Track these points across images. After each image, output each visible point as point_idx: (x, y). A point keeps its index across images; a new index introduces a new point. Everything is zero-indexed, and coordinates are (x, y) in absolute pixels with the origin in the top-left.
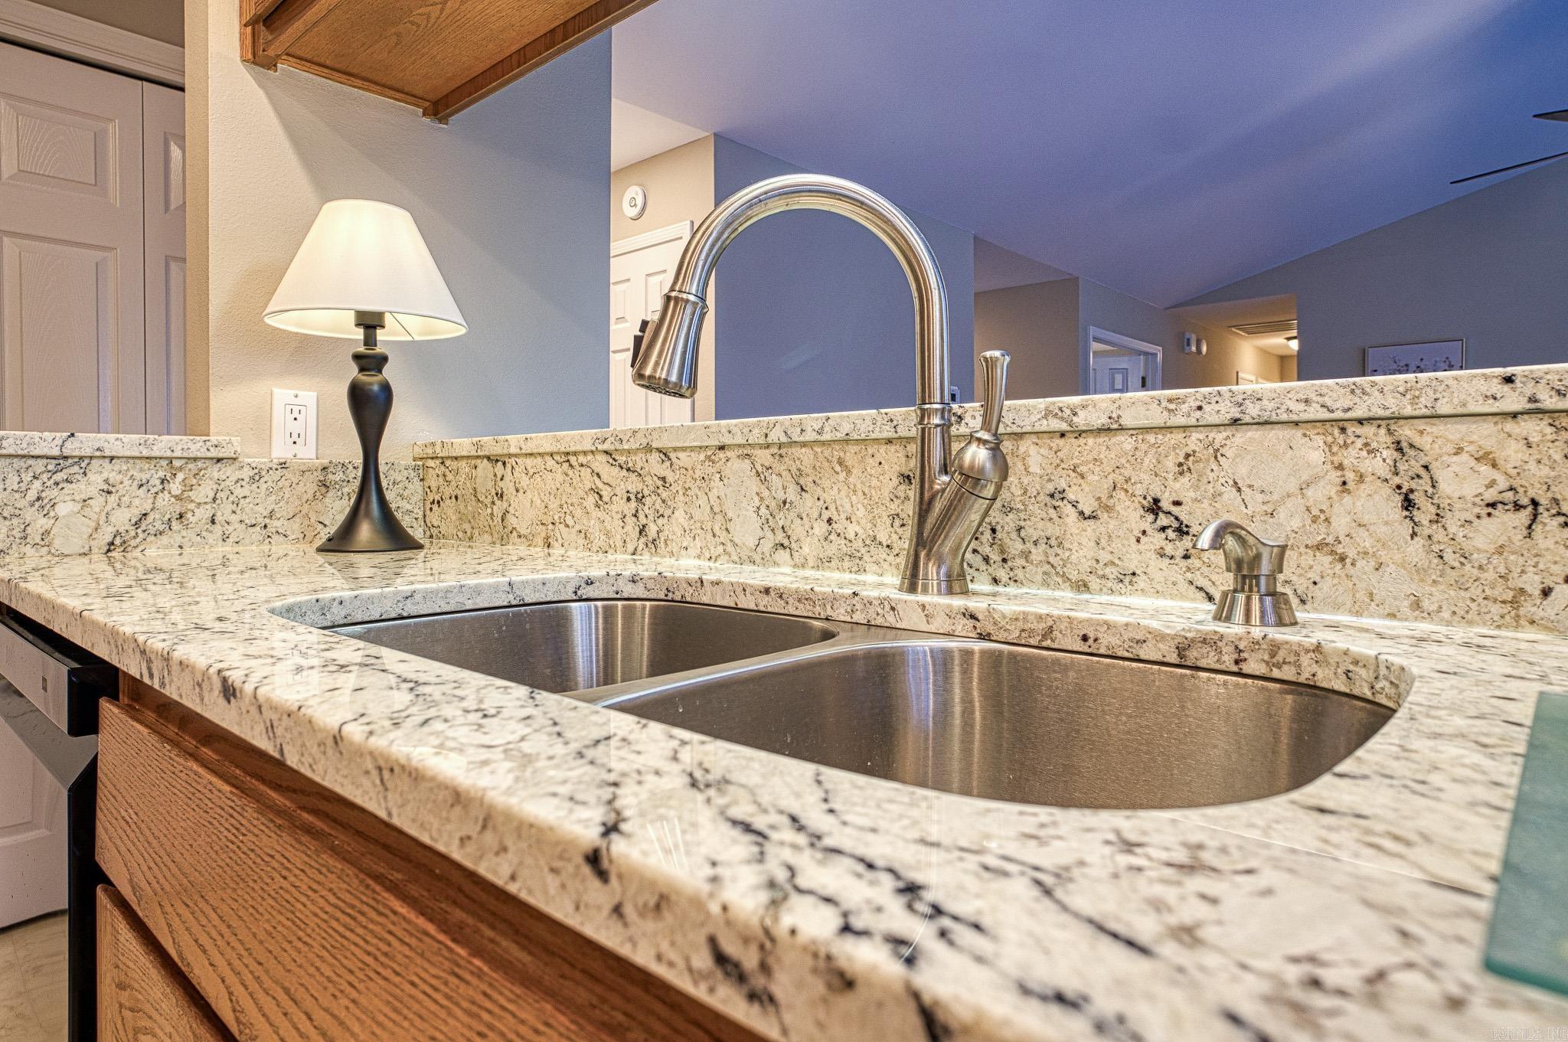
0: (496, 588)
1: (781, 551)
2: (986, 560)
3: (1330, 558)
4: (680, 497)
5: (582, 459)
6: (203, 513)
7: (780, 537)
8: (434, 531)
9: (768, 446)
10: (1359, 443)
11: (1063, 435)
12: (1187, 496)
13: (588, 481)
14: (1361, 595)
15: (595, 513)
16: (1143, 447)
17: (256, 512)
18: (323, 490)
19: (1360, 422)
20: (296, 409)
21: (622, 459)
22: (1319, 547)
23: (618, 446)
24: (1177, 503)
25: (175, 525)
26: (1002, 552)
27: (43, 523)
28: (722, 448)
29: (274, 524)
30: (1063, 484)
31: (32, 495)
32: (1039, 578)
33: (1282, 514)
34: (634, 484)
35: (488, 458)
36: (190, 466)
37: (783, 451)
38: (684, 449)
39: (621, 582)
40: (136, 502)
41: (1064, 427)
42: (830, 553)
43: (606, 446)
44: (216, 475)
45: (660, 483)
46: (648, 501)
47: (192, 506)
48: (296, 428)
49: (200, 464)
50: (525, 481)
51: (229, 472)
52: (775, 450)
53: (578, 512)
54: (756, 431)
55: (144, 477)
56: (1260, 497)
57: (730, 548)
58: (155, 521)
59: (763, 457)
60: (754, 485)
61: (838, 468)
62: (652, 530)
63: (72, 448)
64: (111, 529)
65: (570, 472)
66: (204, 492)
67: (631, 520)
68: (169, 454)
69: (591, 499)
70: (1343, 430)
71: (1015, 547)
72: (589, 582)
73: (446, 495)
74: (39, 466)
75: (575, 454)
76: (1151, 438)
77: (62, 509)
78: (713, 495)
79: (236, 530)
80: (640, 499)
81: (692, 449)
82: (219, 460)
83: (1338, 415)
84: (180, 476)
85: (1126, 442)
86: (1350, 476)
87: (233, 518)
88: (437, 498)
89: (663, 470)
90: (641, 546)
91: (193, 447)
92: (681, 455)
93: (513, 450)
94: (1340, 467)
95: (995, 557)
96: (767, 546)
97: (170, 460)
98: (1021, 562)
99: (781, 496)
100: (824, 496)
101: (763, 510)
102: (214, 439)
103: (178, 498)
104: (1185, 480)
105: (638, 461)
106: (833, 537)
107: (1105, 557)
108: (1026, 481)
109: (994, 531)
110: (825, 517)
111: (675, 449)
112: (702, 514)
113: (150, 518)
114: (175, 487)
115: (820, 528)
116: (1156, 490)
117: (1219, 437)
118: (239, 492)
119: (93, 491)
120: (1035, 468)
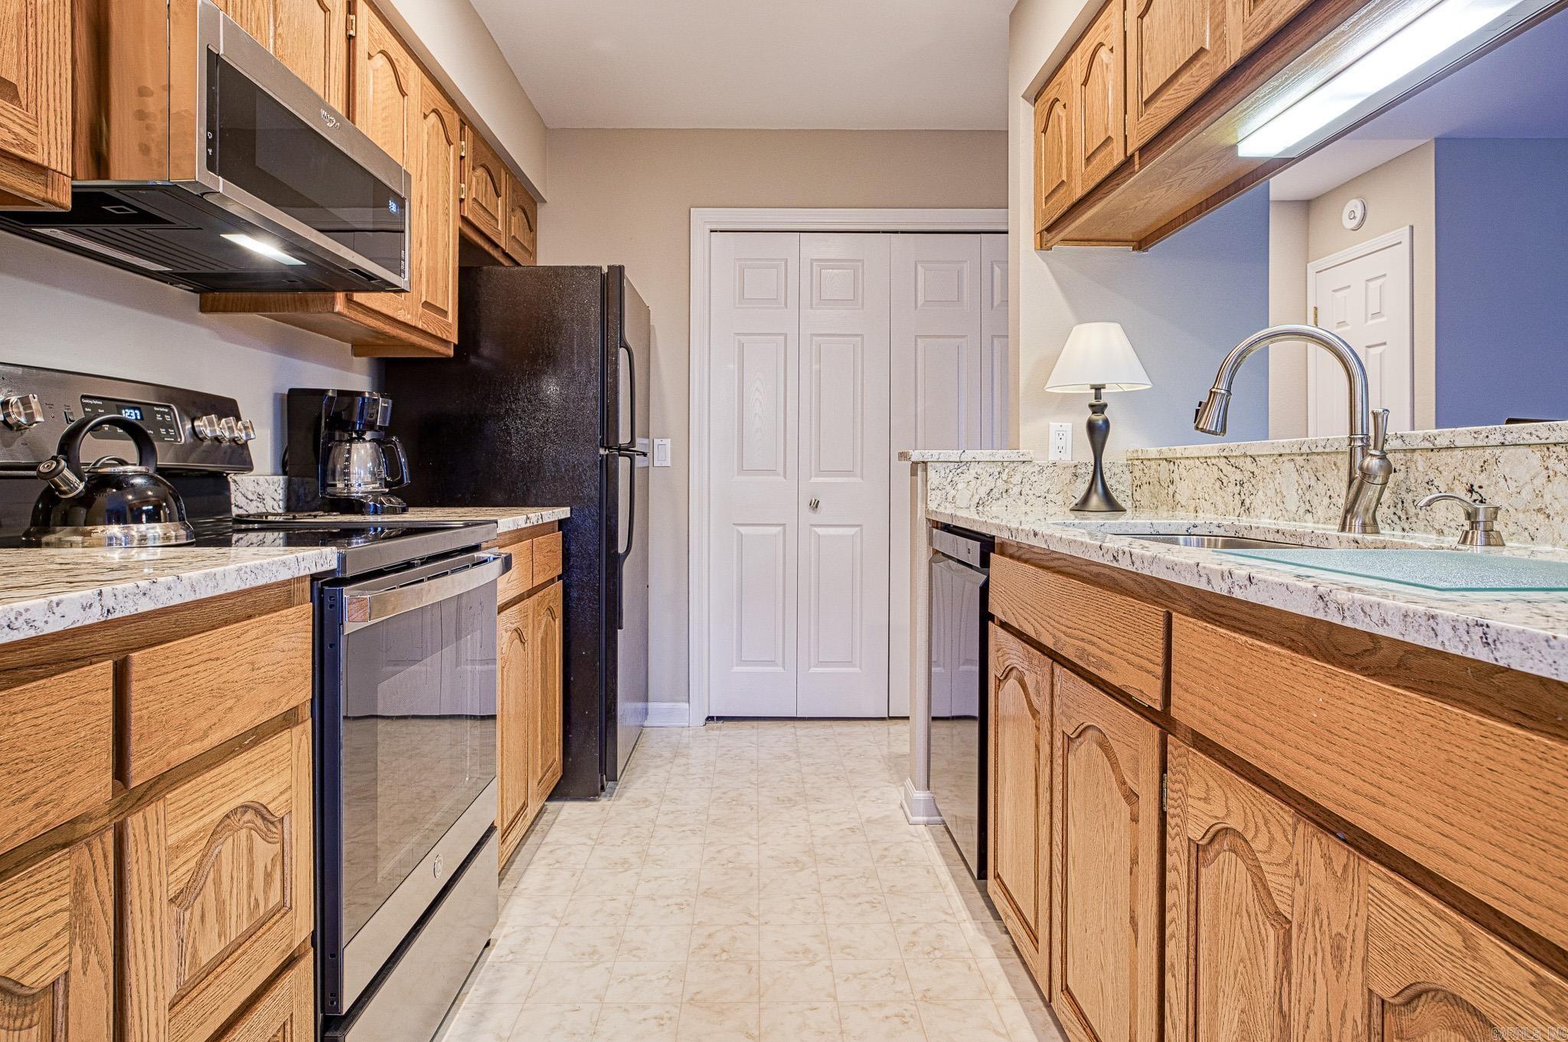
0: (1144, 525)
1: (1308, 514)
2: (1400, 518)
3: (1543, 516)
4: (1261, 483)
5: (1214, 461)
6: (1016, 490)
7: (1308, 506)
8: (1138, 504)
9: (1302, 455)
10: (1555, 455)
11: (1432, 450)
12: (1485, 483)
13: (1216, 474)
14: (1556, 536)
15: (1220, 492)
16: (1466, 457)
17: (1041, 490)
18: (1075, 478)
19: (1555, 445)
20: (1061, 433)
21: (1233, 461)
22: (1539, 510)
23: (1231, 454)
24: (1480, 487)
25: (1004, 494)
26: (1407, 514)
27: (952, 492)
28: (1280, 455)
29: (1050, 497)
30: (1432, 478)
31: (949, 479)
32: (1422, 528)
33: (1524, 493)
34: (1239, 476)
35: (1166, 460)
36: (1012, 465)
37: (1309, 458)
38: (1262, 456)
39: (1212, 527)
40: (988, 483)
41: (1431, 446)
42: (1330, 515)
43: (1224, 454)
44: (1022, 470)
45: (1251, 475)
46: (1245, 485)
47: (1011, 486)
48: (1061, 443)
49: (1015, 464)
50: (1185, 473)
51: (1028, 468)
52: (1305, 457)
53: (1211, 492)
54: (1295, 446)
55: (991, 471)
56: (1515, 484)
57: (1284, 512)
58: (996, 494)
59: (1300, 460)
60: (1295, 476)
61: (1334, 467)
62: (1247, 502)
63: (964, 458)
64: (978, 497)
65: (1208, 468)
66: (1017, 479)
67: (1237, 496)
68: (1002, 460)
69: (1218, 484)
70: (1548, 449)
71: (1412, 511)
72: (1195, 526)
73: (1144, 482)
74: (951, 465)
75: (1210, 458)
76: (1469, 452)
77: (960, 486)
78: (1276, 482)
79: (1032, 499)
80: (1241, 485)
81: (1266, 456)
82: (1024, 462)
83: (1543, 441)
84: (1007, 470)
85: (1458, 454)
86: (1551, 473)
87: (1030, 493)
88: (1139, 483)
89: (1253, 468)
90: (1242, 512)
91: (1013, 456)
92: (1262, 459)
93: (1178, 455)
94: (1547, 468)
95: (1404, 517)
96: (1301, 511)
97: (1002, 462)
98: (1414, 519)
99: (1308, 484)
100: (1328, 483)
101: (1300, 491)
102: (1021, 451)
103: (1006, 482)
104: (1483, 475)
105: (1240, 462)
106: (1332, 506)
107: (1450, 516)
108: (1416, 475)
109: (1403, 502)
110: (1328, 495)
111: (1258, 456)
112: (1271, 493)
113: (994, 492)
114: (1004, 476)
115: (1326, 501)
116: (1472, 481)
117: (1497, 451)
118: (1033, 479)
119: (971, 478)
120: (1420, 469)
